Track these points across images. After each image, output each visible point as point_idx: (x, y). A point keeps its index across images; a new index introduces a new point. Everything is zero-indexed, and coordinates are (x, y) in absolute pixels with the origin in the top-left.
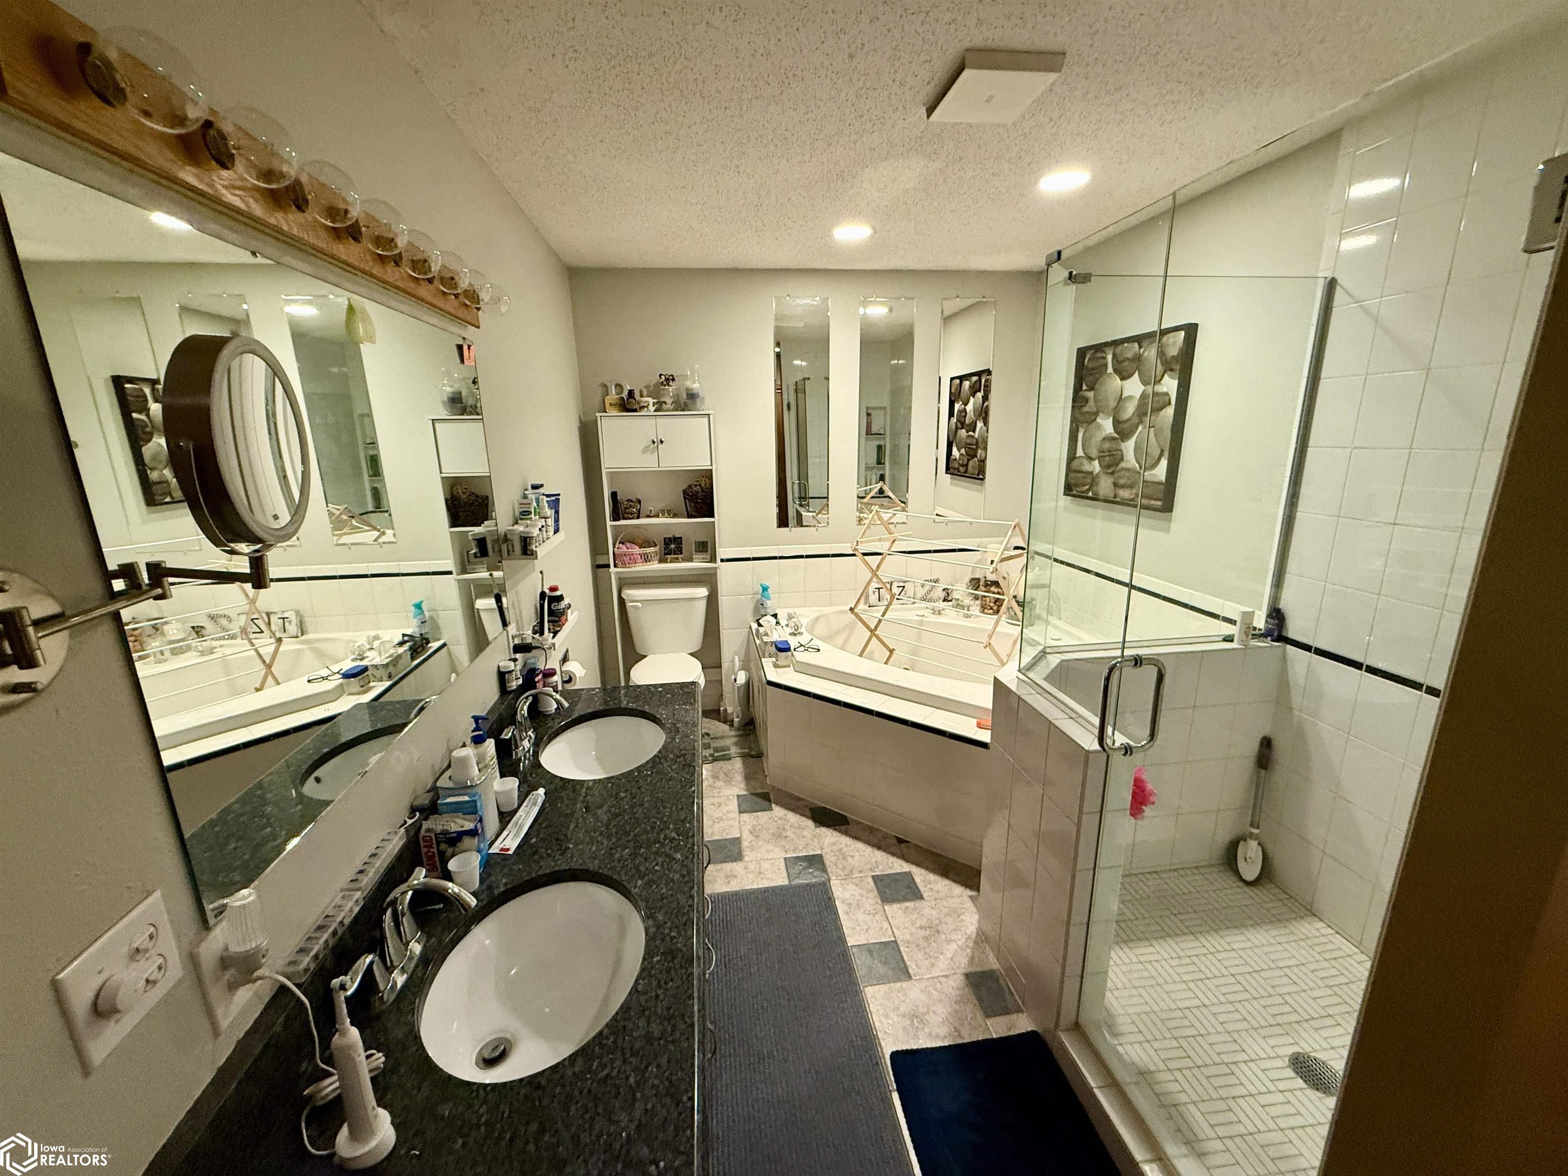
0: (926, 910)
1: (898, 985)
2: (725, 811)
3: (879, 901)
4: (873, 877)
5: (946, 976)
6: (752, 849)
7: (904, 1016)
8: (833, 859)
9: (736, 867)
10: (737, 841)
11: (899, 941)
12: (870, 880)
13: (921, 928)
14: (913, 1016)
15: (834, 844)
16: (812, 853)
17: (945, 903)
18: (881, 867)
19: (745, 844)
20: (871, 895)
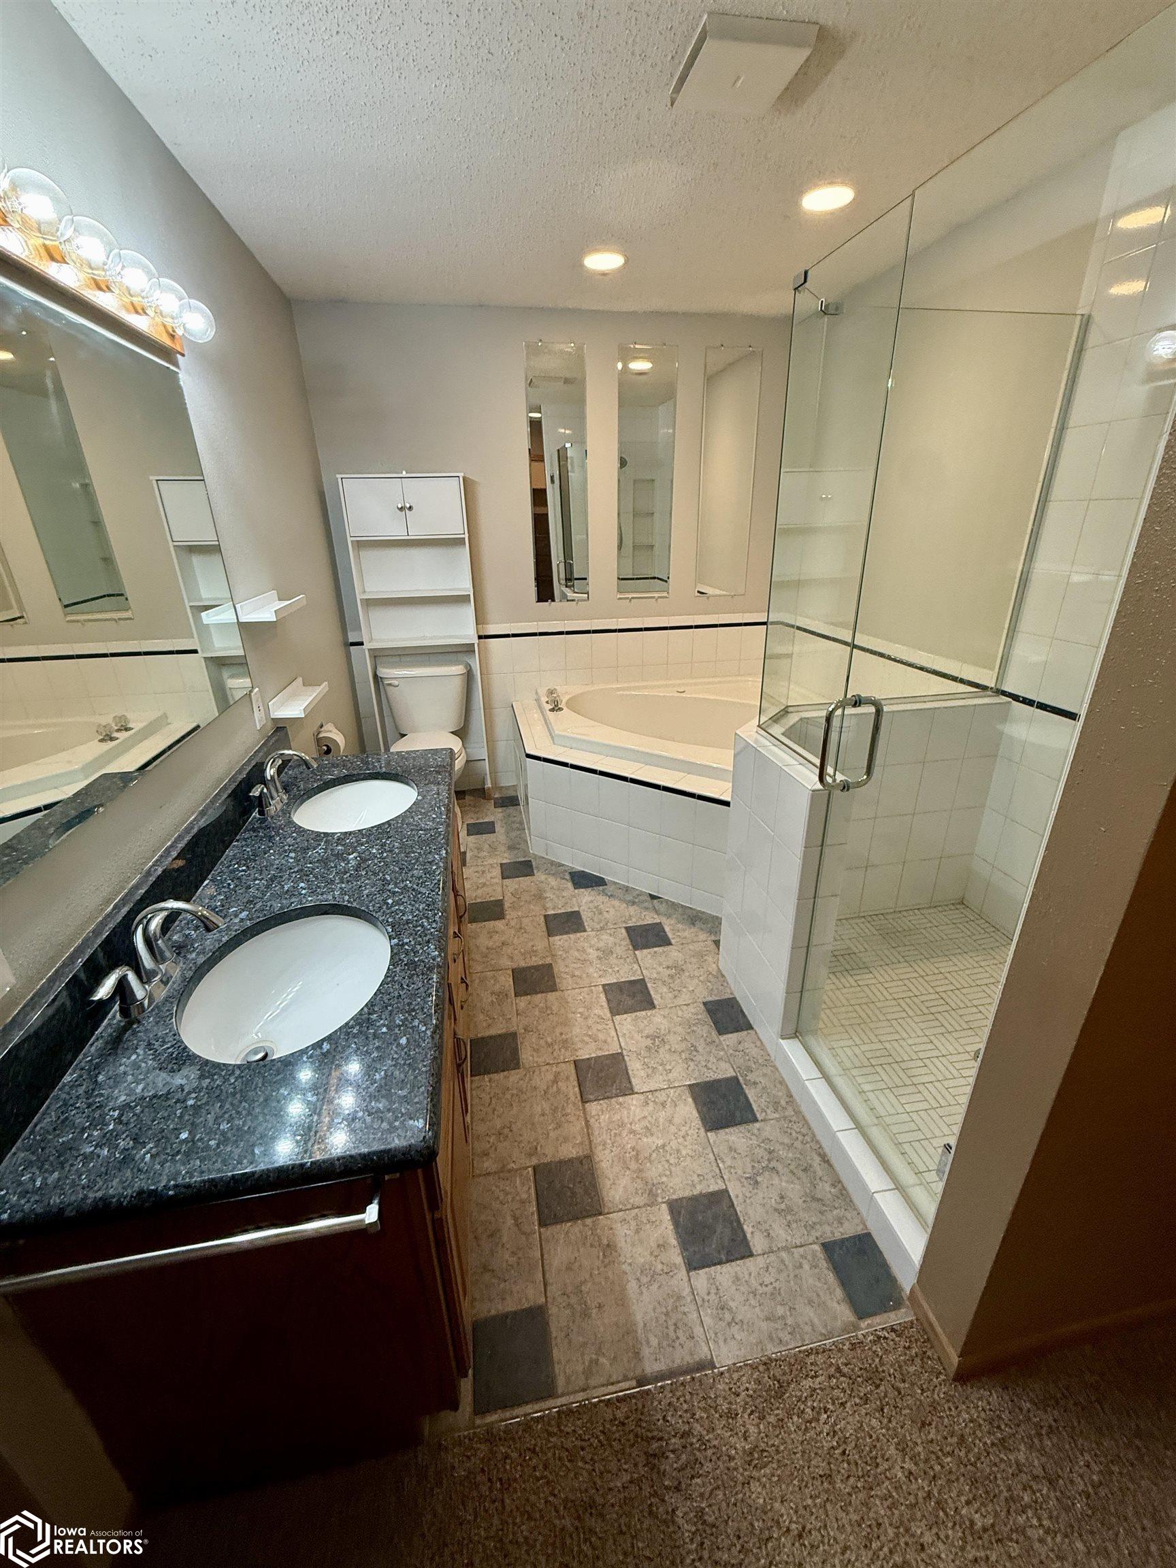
0: (673, 954)
1: (643, 1013)
2: (488, 878)
3: (631, 947)
4: (626, 928)
5: (688, 1005)
6: (514, 908)
7: (647, 1037)
8: (590, 914)
9: (499, 925)
10: (499, 903)
11: (647, 980)
12: (623, 931)
13: (668, 967)
14: (653, 1037)
15: (591, 902)
16: (570, 910)
17: (691, 947)
18: (634, 920)
19: (507, 905)
20: (624, 943)
